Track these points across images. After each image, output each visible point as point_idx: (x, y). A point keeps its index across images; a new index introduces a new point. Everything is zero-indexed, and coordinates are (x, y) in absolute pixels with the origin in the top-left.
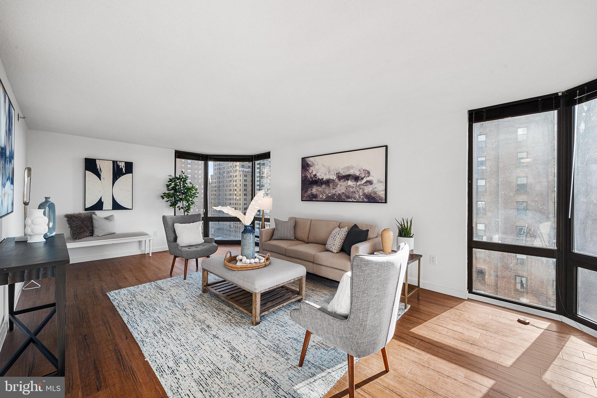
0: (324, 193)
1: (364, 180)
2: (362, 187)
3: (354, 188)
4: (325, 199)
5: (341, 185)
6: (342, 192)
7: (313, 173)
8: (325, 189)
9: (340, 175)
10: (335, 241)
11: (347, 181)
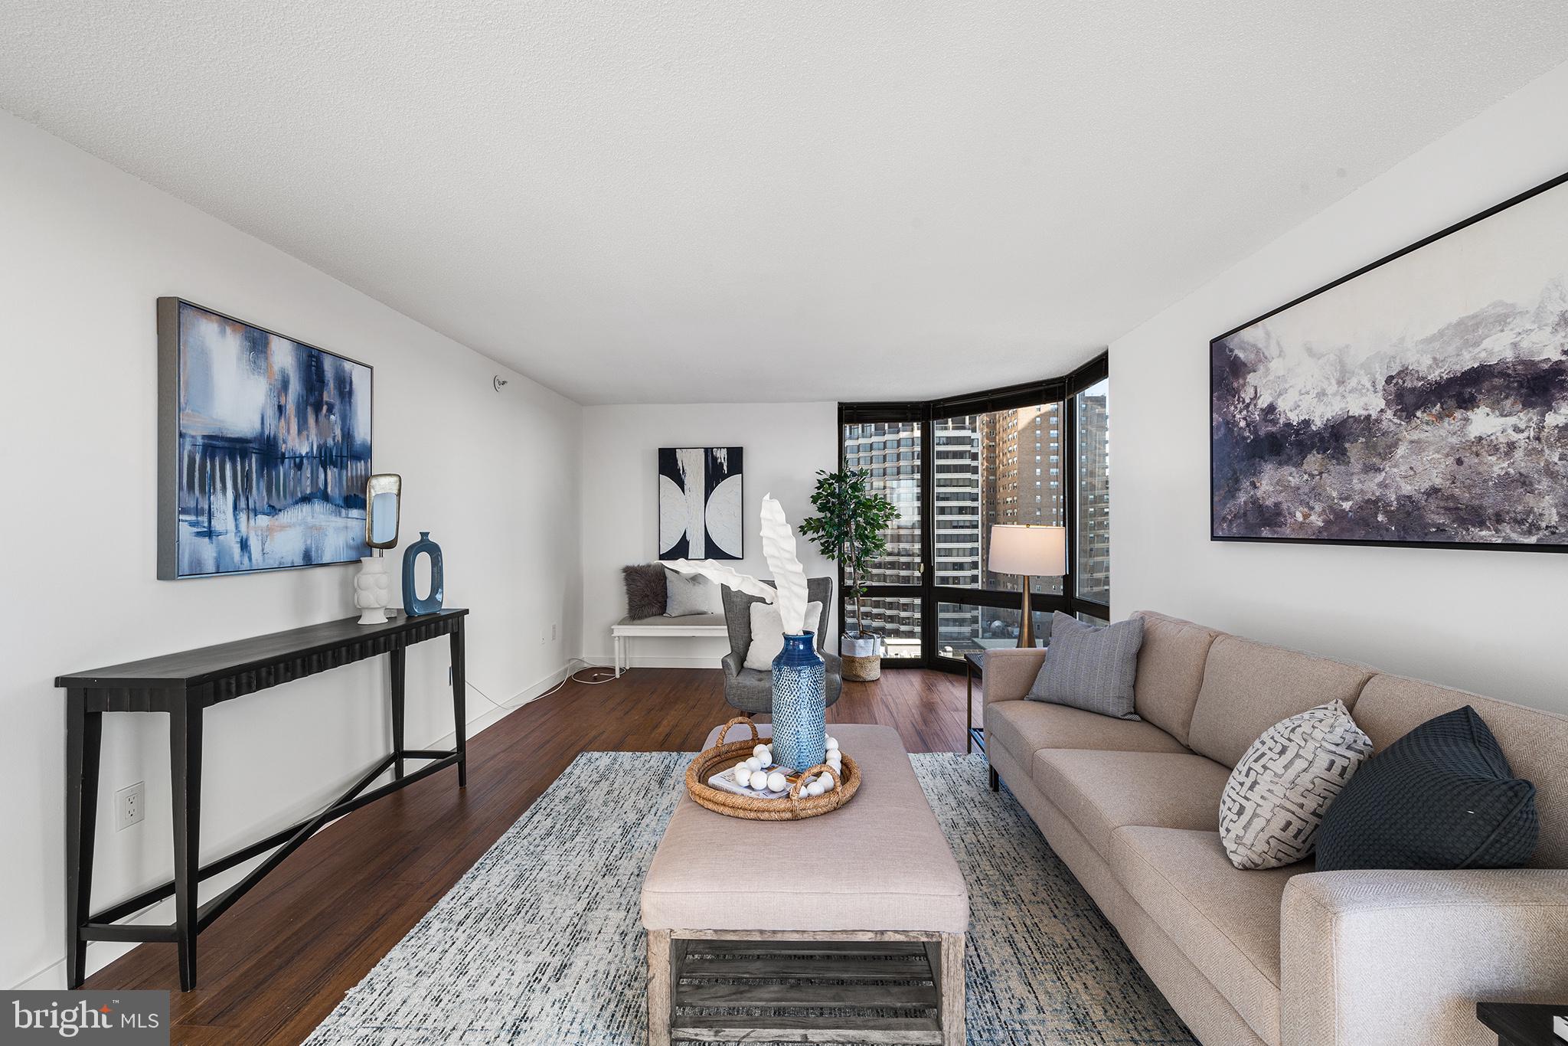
0: (1318, 496)
3: (1519, 454)
4: (1320, 530)
5: (1418, 442)
6: (1426, 485)
7: (1260, 402)
8: (1321, 474)
9: (1408, 384)
10: (1251, 788)
11: (1458, 414)
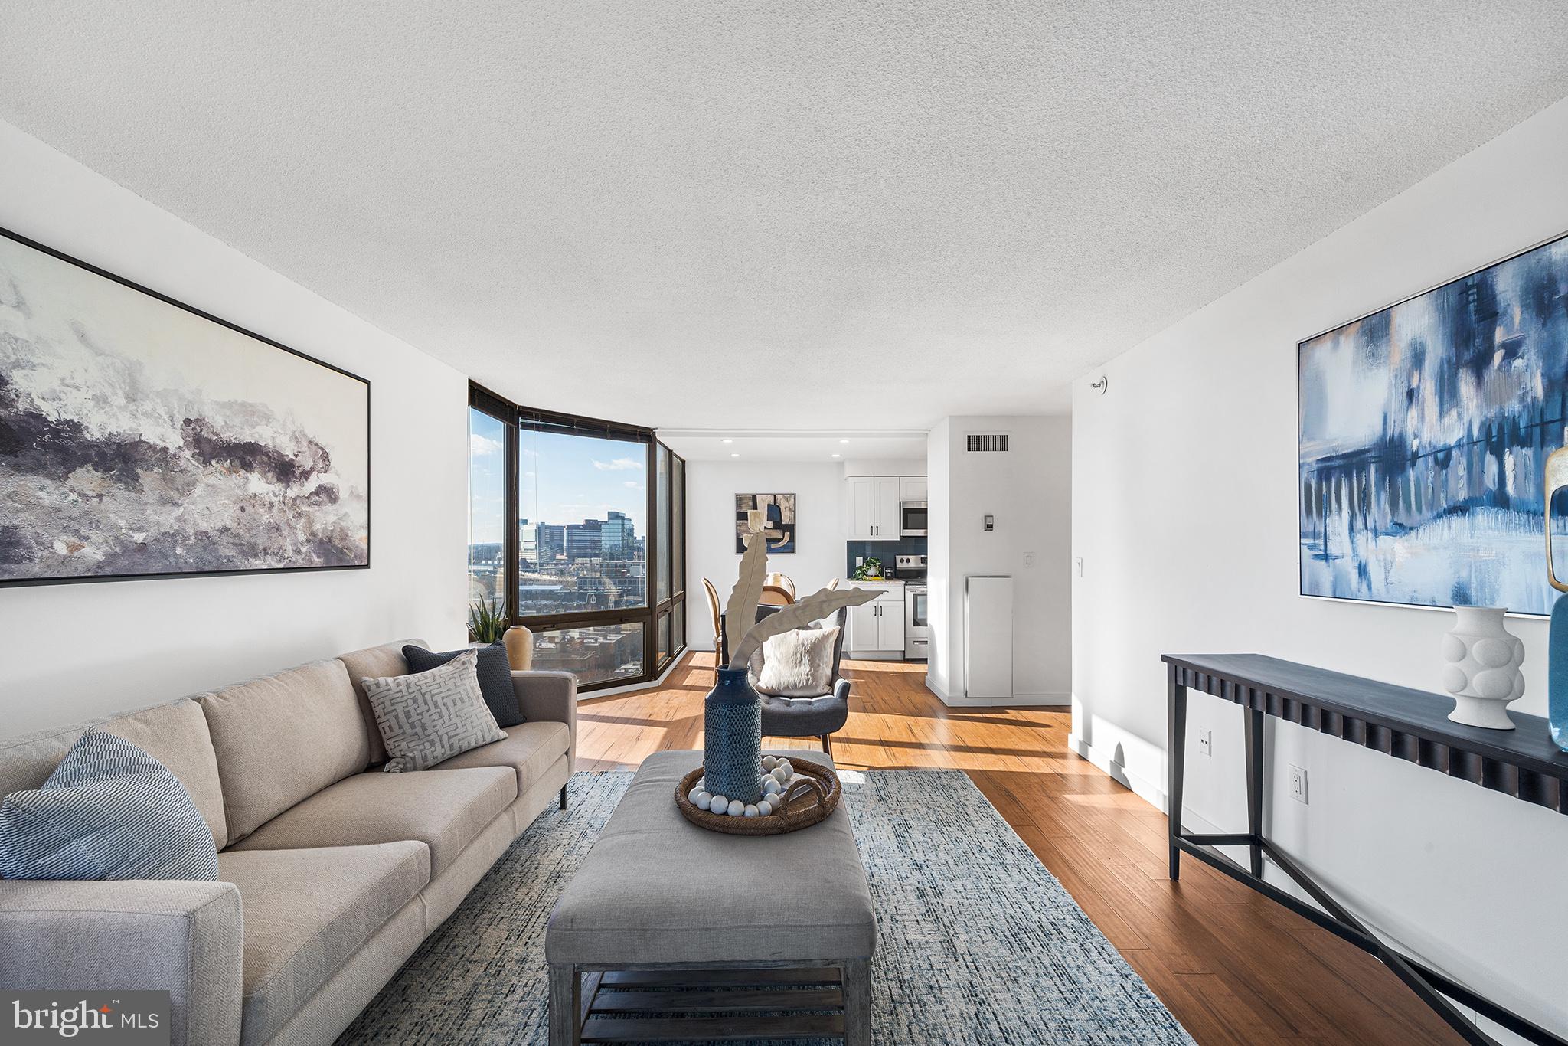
0: (96, 524)
1: (312, 484)
2: (305, 508)
3: (275, 510)
4: (99, 565)
5: (213, 486)
9: (204, 433)
11: (242, 472)
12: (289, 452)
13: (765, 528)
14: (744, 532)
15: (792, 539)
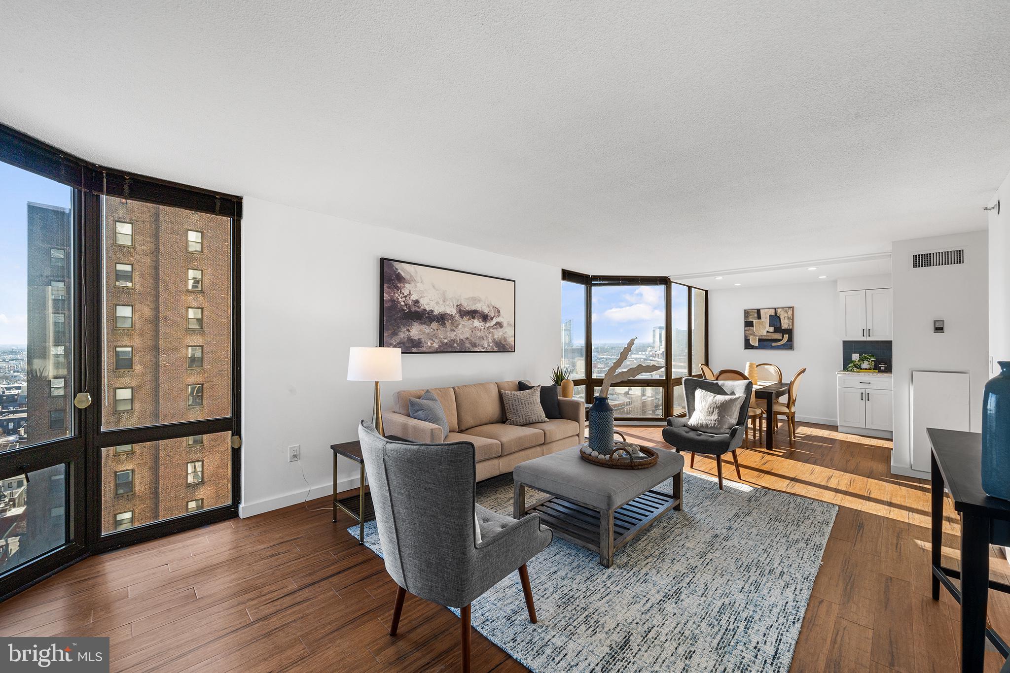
1: (494, 322)
2: (491, 330)
3: (482, 331)
4: (437, 349)
6: (466, 336)
8: (437, 329)
9: (462, 309)
12: (486, 312)
13: (767, 332)
14: (751, 335)
15: (790, 339)
